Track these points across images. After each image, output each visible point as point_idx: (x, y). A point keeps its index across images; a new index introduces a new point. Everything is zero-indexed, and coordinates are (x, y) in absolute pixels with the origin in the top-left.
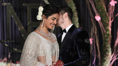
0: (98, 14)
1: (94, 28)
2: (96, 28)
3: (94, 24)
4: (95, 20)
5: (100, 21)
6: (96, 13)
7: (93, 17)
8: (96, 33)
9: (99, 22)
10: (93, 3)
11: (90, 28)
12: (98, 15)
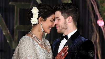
0: (101, 18)
1: (95, 36)
2: (98, 35)
3: (95, 30)
4: (97, 25)
5: (103, 26)
6: (99, 17)
7: (95, 21)
8: (98, 41)
9: (102, 28)
10: (96, 4)
11: (91, 36)
12: (101, 20)
